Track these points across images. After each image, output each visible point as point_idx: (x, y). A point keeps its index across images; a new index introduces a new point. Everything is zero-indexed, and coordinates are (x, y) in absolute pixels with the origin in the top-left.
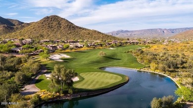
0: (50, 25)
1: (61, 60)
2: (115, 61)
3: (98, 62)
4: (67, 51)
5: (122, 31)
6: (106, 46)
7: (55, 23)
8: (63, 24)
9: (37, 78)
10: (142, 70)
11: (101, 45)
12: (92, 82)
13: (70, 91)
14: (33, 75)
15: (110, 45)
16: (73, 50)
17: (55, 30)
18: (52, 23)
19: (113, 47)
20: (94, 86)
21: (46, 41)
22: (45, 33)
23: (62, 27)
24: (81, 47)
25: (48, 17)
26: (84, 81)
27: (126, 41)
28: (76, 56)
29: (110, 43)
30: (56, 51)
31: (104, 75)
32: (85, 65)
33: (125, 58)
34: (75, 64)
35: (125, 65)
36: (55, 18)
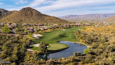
0: (26, 13)
1: (38, 38)
2: (65, 38)
3: (56, 38)
4: (39, 32)
5: (72, 16)
6: (61, 28)
7: (29, 12)
8: (34, 13)
9: (30, 46)
10: (76, 42)
11: (58, 28)
12: (54, 48)
13: (46, 51)
14: (28, 45)
15: (63, 28)
16: (43, 32)
17: (30, 17)
18: (27, 12)
19: (65, 28)
20: (55, 49)
21: (25, 25)
22: (23, 19)
23: (34, 15)
24: (47, 29)
25: (24, 8)
26: (51, 47)
27: (73, 24)
28: (45, 35)
29: (63, 26)
30: (34, 32)
31: (59, 45)
32: (50, 40)
33: (70, 36)
34: (45, 39)
35: (69, 40)
36: (29, 9)
